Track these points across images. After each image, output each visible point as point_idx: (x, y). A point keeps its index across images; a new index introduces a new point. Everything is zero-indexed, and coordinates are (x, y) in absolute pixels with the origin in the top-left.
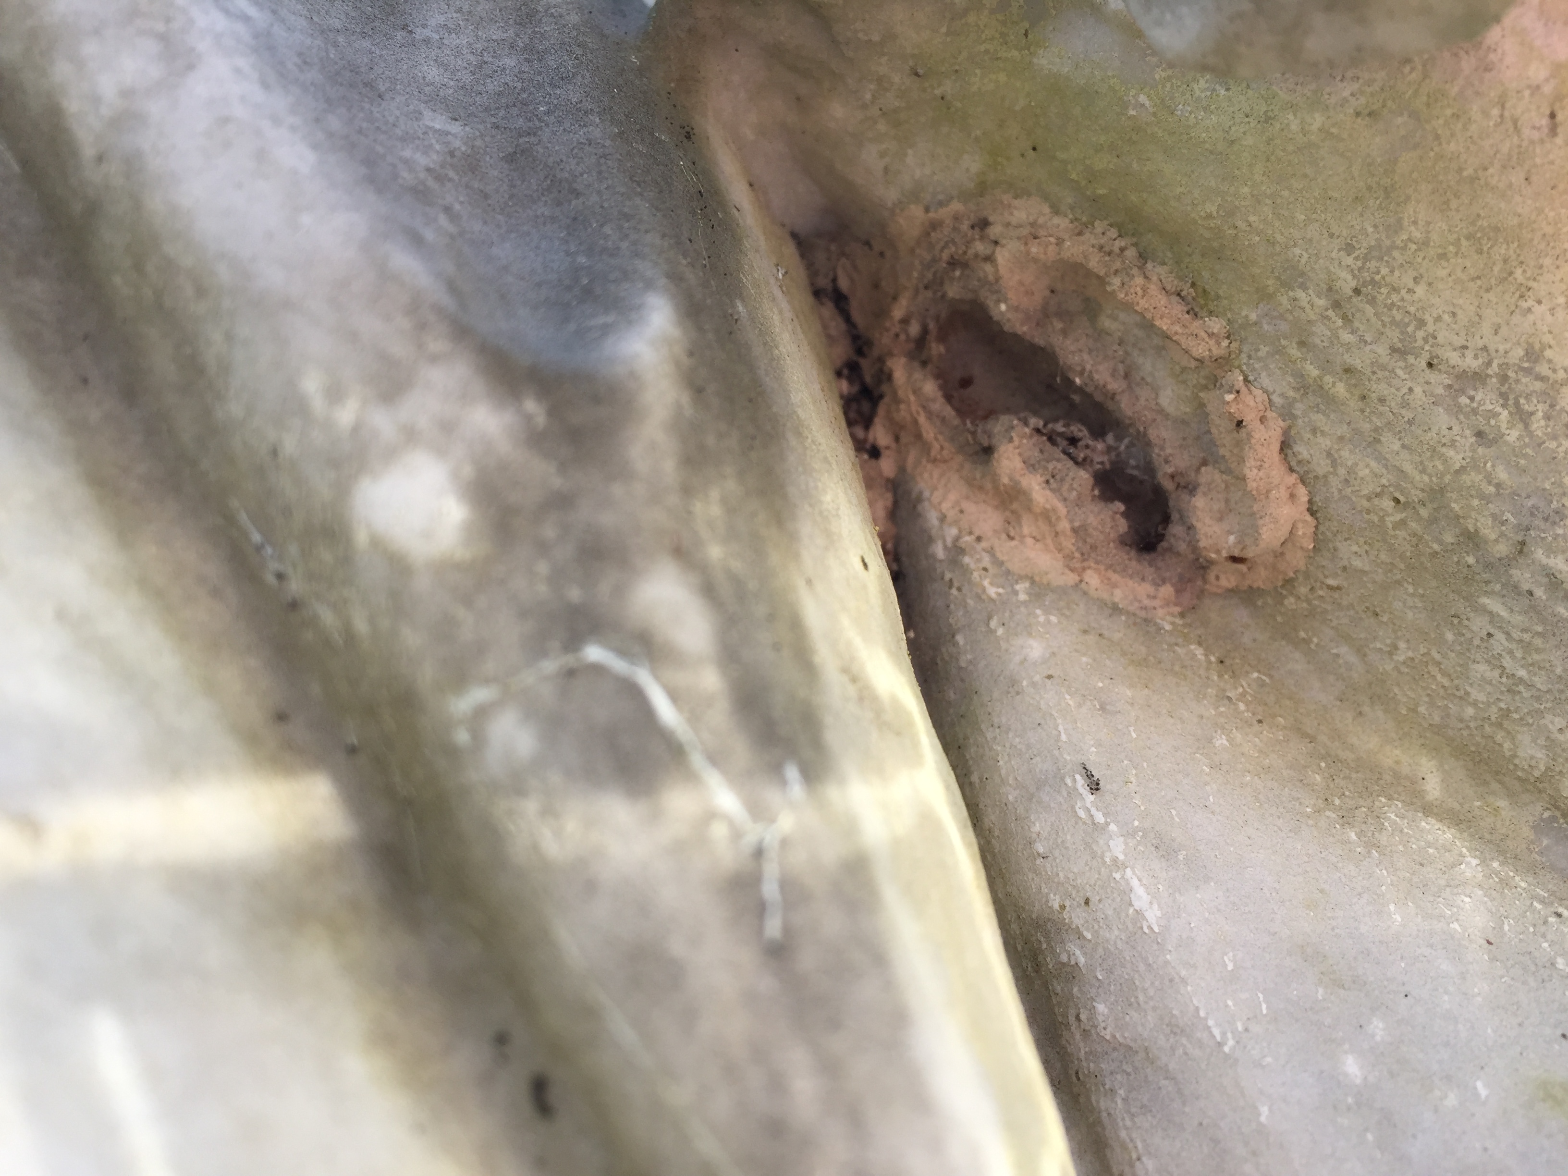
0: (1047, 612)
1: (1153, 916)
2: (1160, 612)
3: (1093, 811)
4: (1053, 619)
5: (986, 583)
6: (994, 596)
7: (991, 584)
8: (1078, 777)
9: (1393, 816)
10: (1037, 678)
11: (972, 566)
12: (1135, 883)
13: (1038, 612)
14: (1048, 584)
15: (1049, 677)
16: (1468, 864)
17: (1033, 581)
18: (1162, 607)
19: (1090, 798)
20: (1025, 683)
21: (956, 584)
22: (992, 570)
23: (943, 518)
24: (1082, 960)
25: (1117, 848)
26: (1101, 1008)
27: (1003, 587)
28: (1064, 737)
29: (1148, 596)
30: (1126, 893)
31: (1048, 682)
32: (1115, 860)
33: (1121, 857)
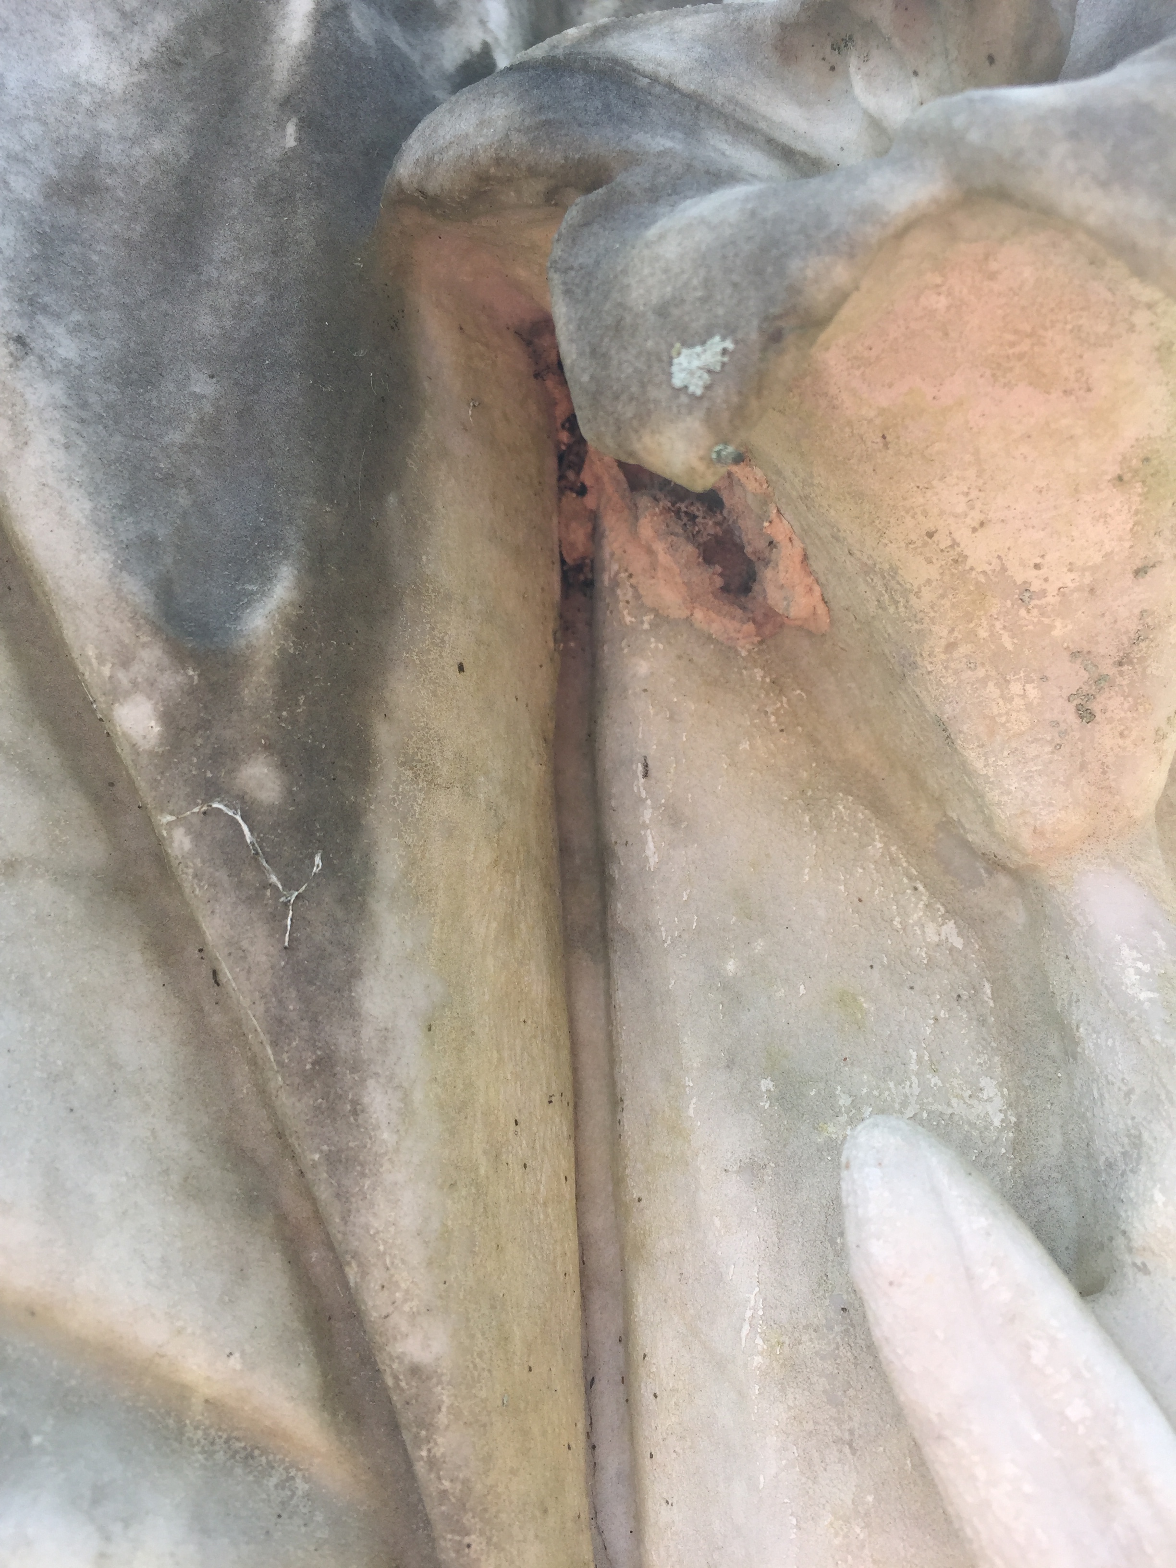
0: (658, 640)
1: (653, 860)
2: (741, 642)
3: (642, 788)
4: (661, 646)
5: (625, 612)
6: (628, 623)
7: (629, 614)
8: (640, 765)
9: (841, 807)
10: (638, 690)
11: (621, 598)
12: (650, 839)
13: (653, 640)
14: (668, 616)
15: (645, 690)
16: (874, 846)
17: (657, 615)
18: (744, 638)
19: (642, 780)
20: (630, 692)
21: (610, 608)
22: (632, 603)
23: (612, 554)
24: (617, 876)
25: (647, 815)
26: (619, 906)
27: (635, 618)
28: (640, 736)
29: (735, 631)
30: (645, 843)
31: (644, 694)
32: (644, 822)
33: (648, 822)
